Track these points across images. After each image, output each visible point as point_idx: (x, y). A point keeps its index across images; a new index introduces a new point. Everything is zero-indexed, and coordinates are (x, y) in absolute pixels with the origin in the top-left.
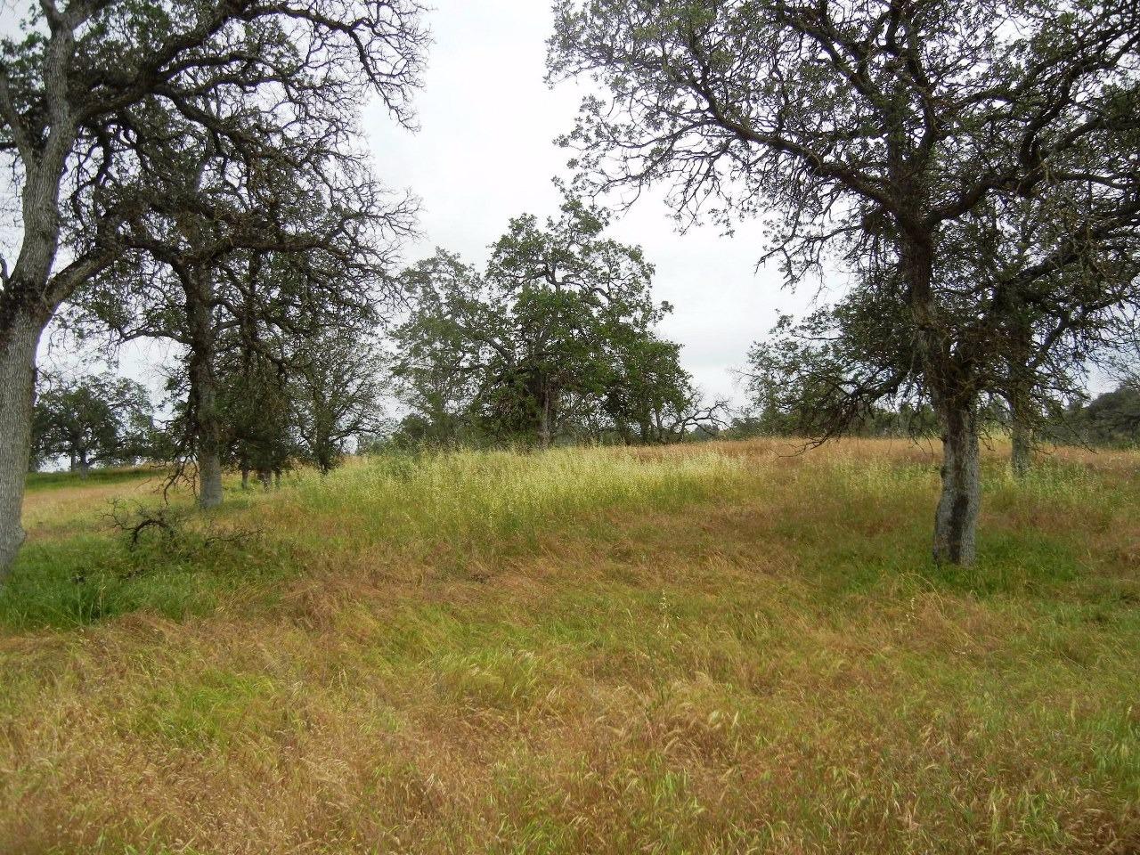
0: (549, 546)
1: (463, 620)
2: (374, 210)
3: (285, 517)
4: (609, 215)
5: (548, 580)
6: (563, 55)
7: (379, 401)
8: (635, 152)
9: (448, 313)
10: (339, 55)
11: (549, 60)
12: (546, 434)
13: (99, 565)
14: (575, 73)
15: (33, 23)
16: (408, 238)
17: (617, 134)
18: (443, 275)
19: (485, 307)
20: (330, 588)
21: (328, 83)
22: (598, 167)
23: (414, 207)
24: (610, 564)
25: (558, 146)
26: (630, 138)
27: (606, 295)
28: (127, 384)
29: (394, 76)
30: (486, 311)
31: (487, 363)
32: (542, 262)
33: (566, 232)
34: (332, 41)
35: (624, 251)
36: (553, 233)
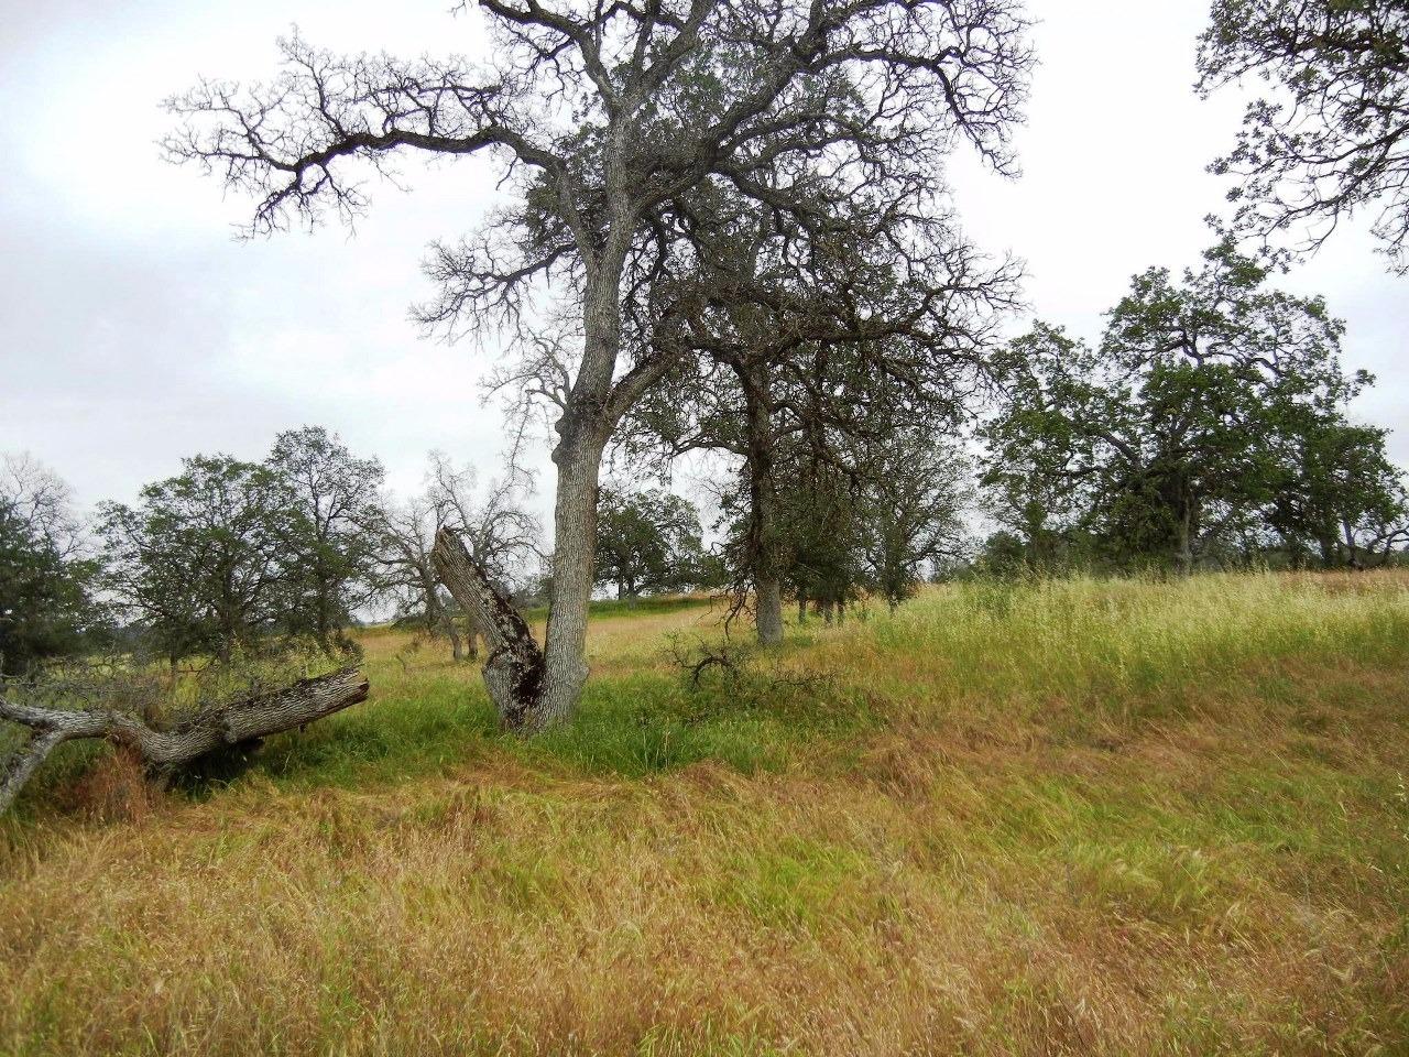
0: (1203, 707)
1: (1093, 799)
2: (965, 281)
3: (856, 657)
4: (1288, 257)
5: (1207, 752)
6: (1221, 51)
7: (959, 515)
8: (1328, 168)
9: (1050, 403)
10: (919, 97)
11: (1200, 61)
12: (1187, 556)
13: (662, 707)
14: (1238, 73)
15: (585, 114)
16: (1009, 313)
17: (1299, 147)
18: (1043, 355)
19: (1100, 393)
20: (918, 747)
21: (904, 132)
22: (1272, 196)
23: (1015, 273)
24: (1295, 736)
25: (1212, 175)
26: (1319, 150)
27: (1271, 366)
28: (674, 500)
29: (988, 113)
30: (1103, 397)
31: (1103, 465)
32: (1178, 329)
33: (1211, 286)
34: (910, 81)
35: (1298, 304)
36: (1194, 290)
